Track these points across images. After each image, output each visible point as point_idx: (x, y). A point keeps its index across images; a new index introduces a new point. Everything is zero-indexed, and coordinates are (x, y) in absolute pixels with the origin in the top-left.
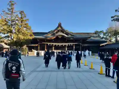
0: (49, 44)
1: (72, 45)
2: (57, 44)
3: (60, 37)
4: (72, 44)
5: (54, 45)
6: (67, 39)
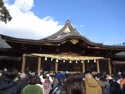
1: (95, 62)
4: (95, 59)
5: (57, 61)
6: (88, 47)
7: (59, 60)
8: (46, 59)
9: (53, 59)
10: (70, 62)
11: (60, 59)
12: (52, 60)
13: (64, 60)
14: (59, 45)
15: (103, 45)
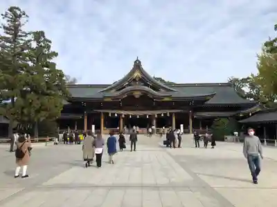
0: (110, 112)
1: (168, 115)
2: (131, 113)
3: (137, 95)
4: (168, 112)
7: (125, 115)
8: (110, 115)
10: (138, 117)
12: (116, 115)
14: (120, 100)
15: (173, 96)
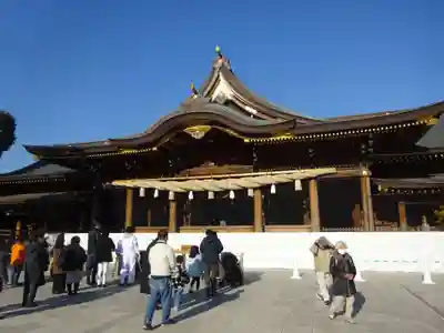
2: (193, 185)
3: (198, 132)
4: (297, 175)
5: (171, 196)
6: (246, 140)
7: (176, 193)
8: (142, 194)
9: (160, 192)
10: (211, 196)
11: (179, 190)
12: (156, 194)
13: (191, 193)
14: (155, 149)
